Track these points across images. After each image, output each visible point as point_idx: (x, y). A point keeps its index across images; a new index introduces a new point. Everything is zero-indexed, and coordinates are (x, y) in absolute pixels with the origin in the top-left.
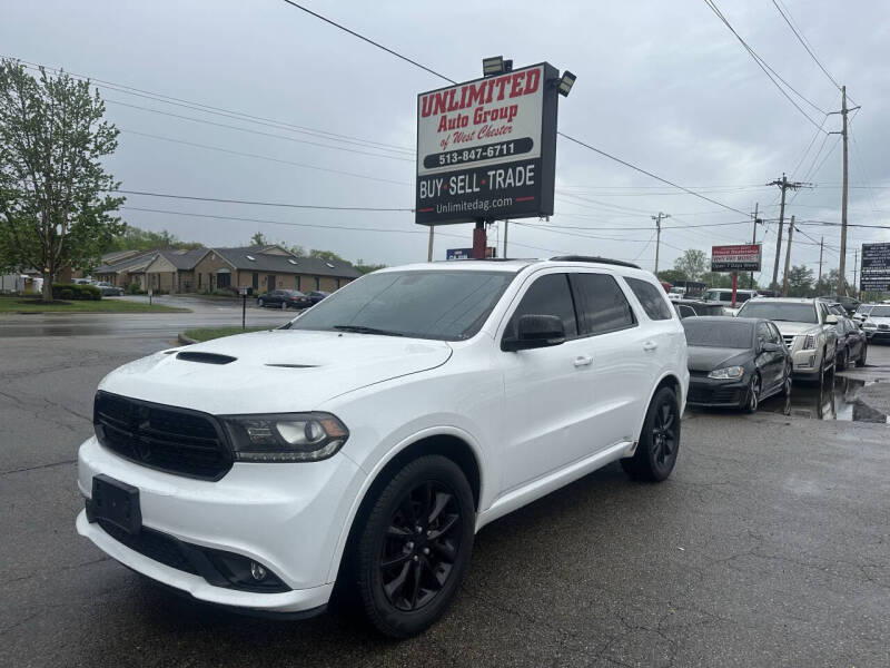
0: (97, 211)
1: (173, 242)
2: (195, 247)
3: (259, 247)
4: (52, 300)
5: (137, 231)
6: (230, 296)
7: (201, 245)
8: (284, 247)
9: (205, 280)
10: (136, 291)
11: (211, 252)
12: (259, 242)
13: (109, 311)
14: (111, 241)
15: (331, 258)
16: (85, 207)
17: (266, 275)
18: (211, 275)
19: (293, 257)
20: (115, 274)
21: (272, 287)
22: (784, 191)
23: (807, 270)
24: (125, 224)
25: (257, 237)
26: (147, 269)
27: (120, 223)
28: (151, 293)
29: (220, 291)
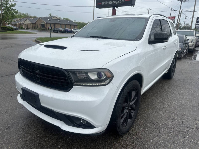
0: (9, 7)
1: (29, 16)
2: (35, 17)
3: (51, 17)
4: (1, 30)
5: (20, 13)
6: (45, 30)
7: (36, 17)
8: (57, 17)
9: (39, 25)
10: (22, 29)
11: (39, 18)
12: (51, 16)
13: (16, 33)
14: (14, 15)
15: (68, 20)
16: (6, 6)
17: (53, 24)
18: (40, 24)
19: (59, 20)
20: (16, 24)
21: (55, 27)
22: (181, 2)
23: (181, 23)
24: (17, 11)
25: (50, 14)
26: (24, 22)
27: (16, 10)
28: (26, 29)
29: (42, 28)
